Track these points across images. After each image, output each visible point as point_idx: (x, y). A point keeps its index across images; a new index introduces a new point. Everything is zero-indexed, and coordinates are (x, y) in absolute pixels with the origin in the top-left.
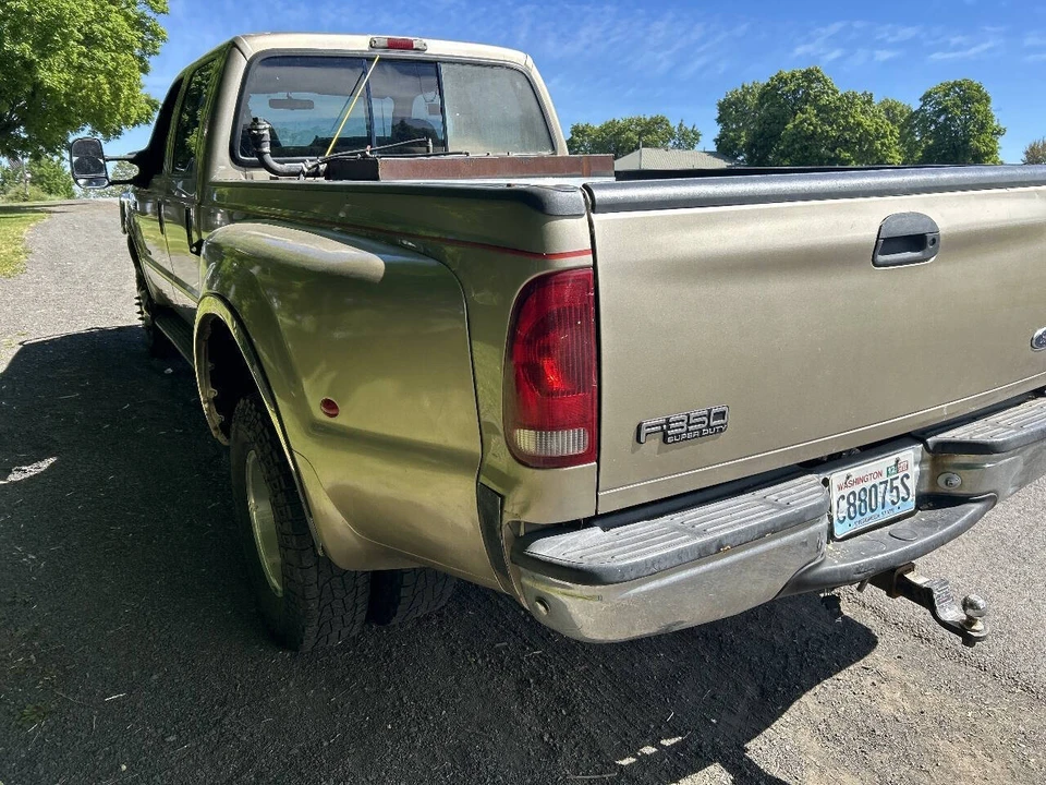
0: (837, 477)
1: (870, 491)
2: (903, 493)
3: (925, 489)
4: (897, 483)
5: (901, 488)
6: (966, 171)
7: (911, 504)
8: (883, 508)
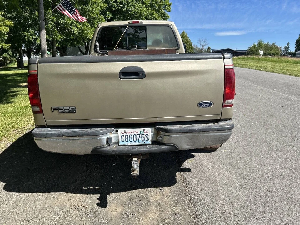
0: (121, 131)
1: (134, 136)
2: (146, 139)
3: (154, 140)
4: (144, 136)
5: (145, 137)
6: (164, 56)
7: (149, 142)
8: (139, 141)
